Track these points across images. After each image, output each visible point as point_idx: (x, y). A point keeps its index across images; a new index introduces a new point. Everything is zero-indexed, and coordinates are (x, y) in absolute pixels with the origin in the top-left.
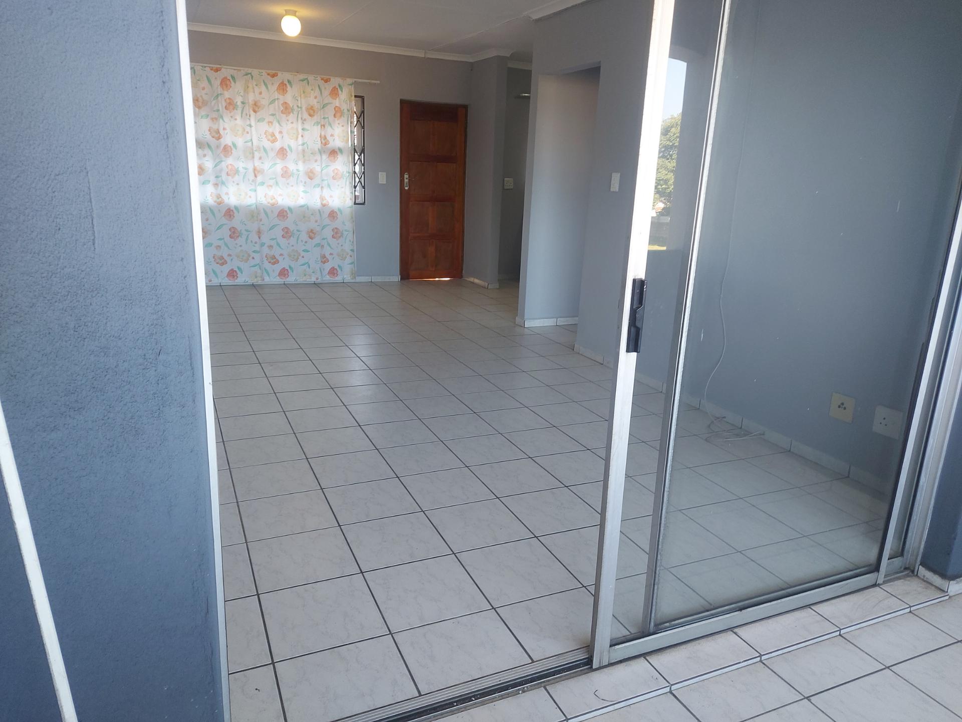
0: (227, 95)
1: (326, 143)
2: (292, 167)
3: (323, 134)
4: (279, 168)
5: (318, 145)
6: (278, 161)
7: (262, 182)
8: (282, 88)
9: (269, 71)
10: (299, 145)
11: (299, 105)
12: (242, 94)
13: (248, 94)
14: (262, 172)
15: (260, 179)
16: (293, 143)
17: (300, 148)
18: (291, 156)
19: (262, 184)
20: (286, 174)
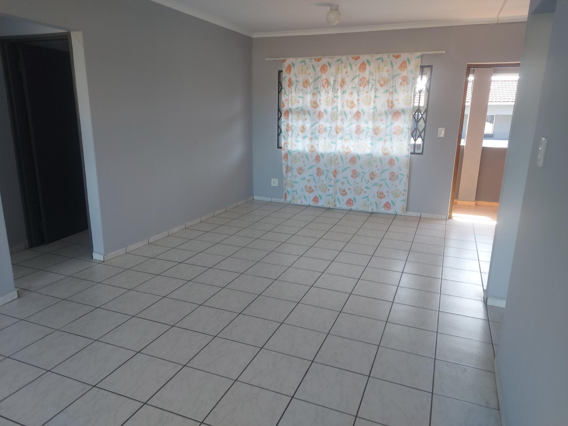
0: (324, 76)
1: (392, 106)
2: (363, 125)
3: (391, 99)
4: (354, 127)
5: (386, 108)
6: (354, 121)
7: (342, 137)
8: (363, 67)
9: (353, 56)
10: (371, 109)
11: (374, 79)
12: (334, 75)
13: (338, 74)
14: (342, 129)
15: (340, 134)
16: (365, 108)
17: (372, 111)
18: (363, 117)
19: (342, 138)
20: (359, 131)
